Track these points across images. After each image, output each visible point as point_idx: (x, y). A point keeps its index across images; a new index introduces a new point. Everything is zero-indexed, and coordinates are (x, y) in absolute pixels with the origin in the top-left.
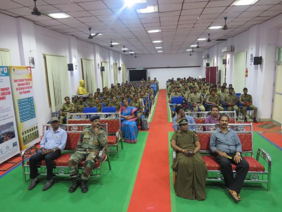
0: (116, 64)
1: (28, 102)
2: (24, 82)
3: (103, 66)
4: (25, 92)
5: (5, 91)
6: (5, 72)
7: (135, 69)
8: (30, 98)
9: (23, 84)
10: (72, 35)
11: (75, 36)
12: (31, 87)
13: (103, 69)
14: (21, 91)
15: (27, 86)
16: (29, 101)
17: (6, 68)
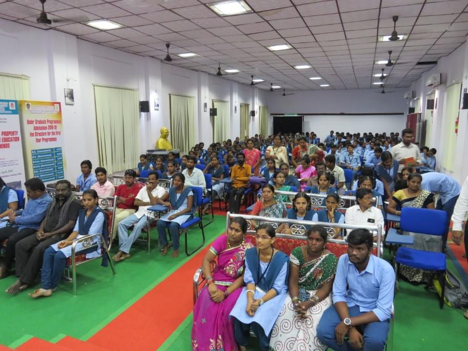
0: (247, 105)
1: (50, 155)
2: (47, 125)
3: (215, 107)
4: (46, 140)
5: (10, 136)
6: (11, 108)
7: (283, 114)
8: (56, 149)
9: (44, 128)
10: (152, 57)
11: (158, 57)
12: (59, 133)
13: (213, 112)
14: (39, 137)
15: (50, 131)
16: (53, 154)
17: (14, 103)
